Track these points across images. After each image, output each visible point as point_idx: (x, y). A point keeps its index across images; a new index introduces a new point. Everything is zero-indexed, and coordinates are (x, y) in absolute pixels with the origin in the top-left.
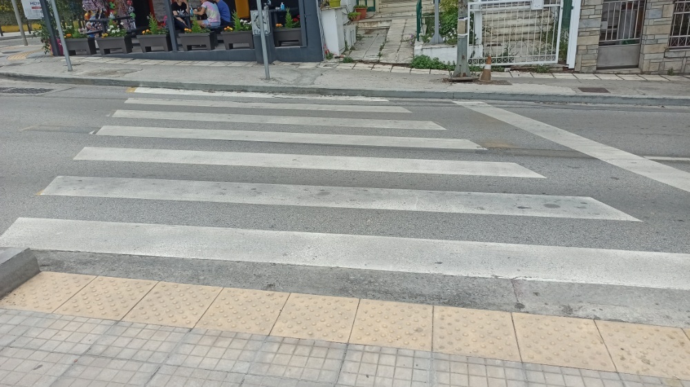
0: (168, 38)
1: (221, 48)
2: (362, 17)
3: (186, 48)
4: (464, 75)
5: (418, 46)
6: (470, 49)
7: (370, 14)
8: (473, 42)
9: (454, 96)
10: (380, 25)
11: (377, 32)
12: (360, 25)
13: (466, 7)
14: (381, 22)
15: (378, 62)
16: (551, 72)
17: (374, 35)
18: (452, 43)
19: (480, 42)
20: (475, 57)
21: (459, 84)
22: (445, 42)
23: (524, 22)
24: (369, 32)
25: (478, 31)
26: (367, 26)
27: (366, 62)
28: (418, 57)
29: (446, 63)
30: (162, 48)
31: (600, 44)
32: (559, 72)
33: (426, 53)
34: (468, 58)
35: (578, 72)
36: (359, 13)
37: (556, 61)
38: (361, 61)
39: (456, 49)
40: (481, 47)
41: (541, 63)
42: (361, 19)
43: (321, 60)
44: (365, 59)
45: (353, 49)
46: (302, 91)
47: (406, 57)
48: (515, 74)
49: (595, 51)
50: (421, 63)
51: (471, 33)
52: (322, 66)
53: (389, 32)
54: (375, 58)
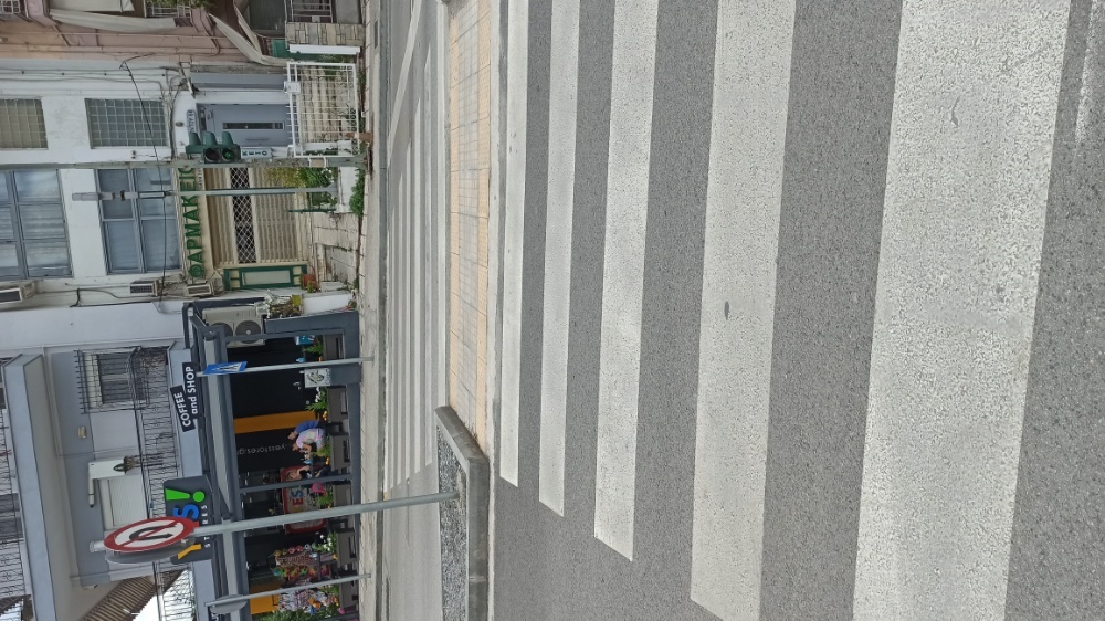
0: (337, 483)
1: (347, 424)
2: (314, 278)
3: (347, 464)
4: (365, 159)
5: (341, 209)
6: (342, 154)
7: (310, 270)
8: (335, 152)
9: (383, 168)
10: (321, 257)
11: (329, 260)
12: (322, 278)
13: (298, 159)
14: (318, 256)
15: (358, 251)
16: (365, 70)
17: (332, 263)
18: (336, 172)
19: (334, 145)
20: (350, 148)
21: (374, 164)
22: (335, 180)
23: (315, 94)
24: (329, 268)
25: (323, 146)
26: (322, 272)
27: (358, 264)
28: (352, 209)
29: (357, 178)
30: (348, 491)
31: (335, 22)
32: (364, 61)
33: (347, 200)
34: (352, 156)
35: (364, 43)
36: (309, 282)
37: (353, 65)
38: (357, 270)
39: (342, 169)
40: (339, 142)
41: (355, 80)
42: (315, 279)
43: (357, 314)
44: (355, 265)
45: (346, 282)
46: (383, 320)
47: (352, 221)
48: (367, 107)
49: (342, 27)
50: (358, 206)
51: (326, 154)
52: (362, 311)
53: (328, 244)
54: (354, 254)
